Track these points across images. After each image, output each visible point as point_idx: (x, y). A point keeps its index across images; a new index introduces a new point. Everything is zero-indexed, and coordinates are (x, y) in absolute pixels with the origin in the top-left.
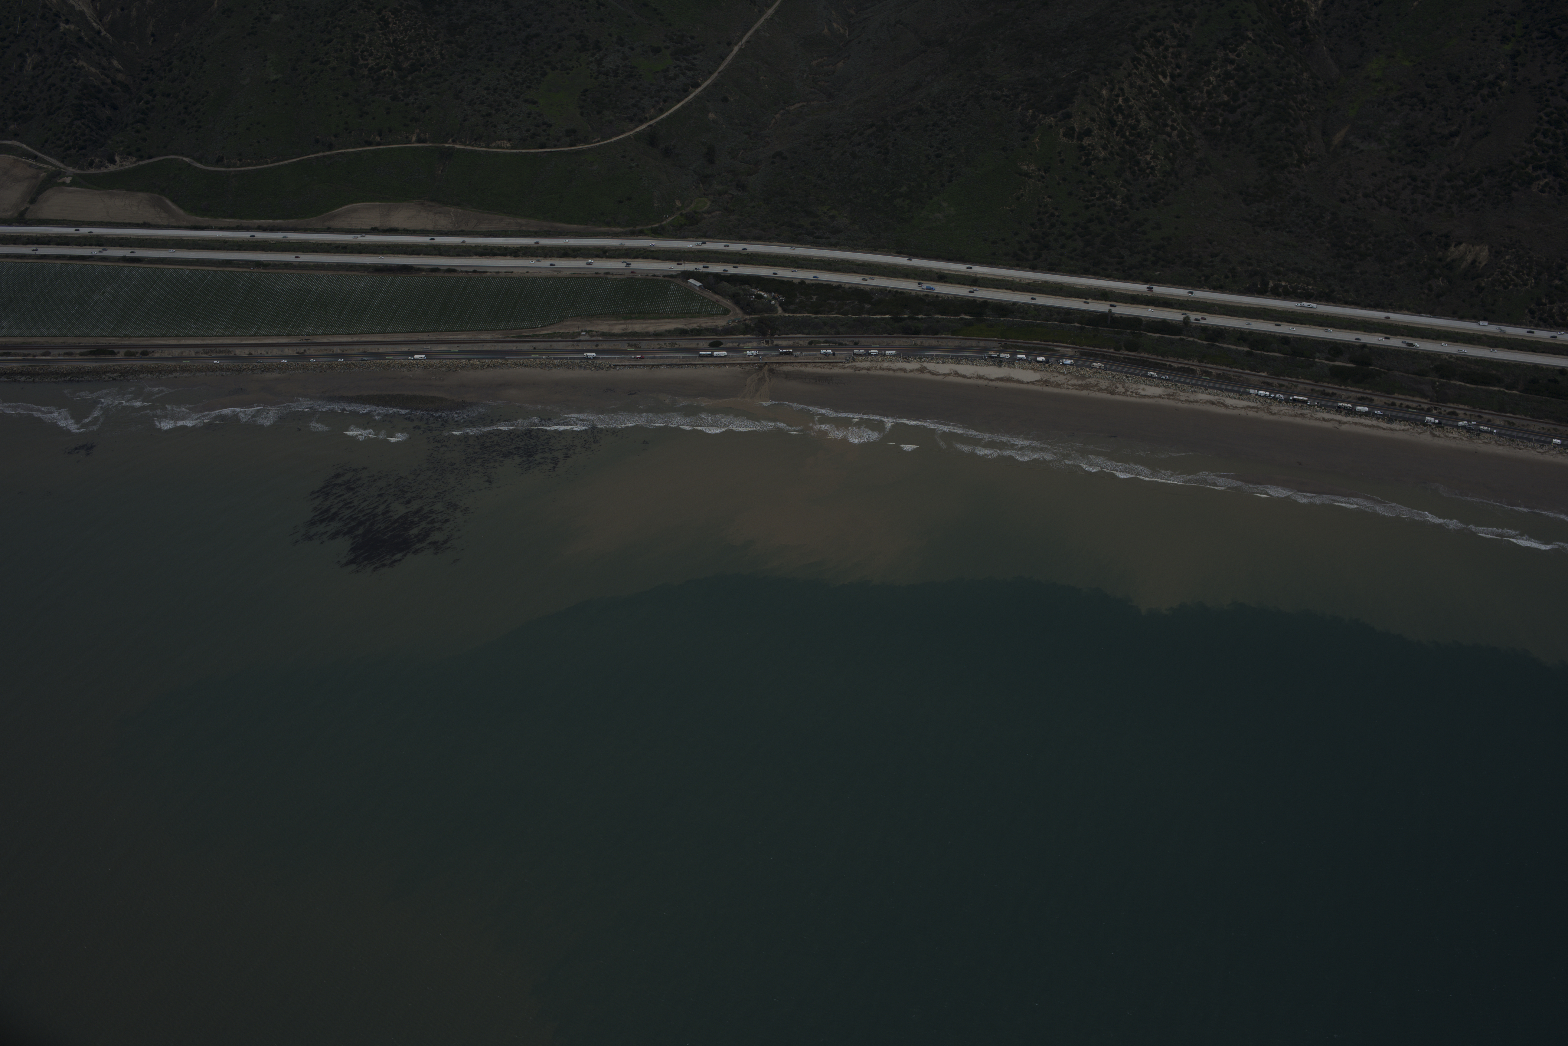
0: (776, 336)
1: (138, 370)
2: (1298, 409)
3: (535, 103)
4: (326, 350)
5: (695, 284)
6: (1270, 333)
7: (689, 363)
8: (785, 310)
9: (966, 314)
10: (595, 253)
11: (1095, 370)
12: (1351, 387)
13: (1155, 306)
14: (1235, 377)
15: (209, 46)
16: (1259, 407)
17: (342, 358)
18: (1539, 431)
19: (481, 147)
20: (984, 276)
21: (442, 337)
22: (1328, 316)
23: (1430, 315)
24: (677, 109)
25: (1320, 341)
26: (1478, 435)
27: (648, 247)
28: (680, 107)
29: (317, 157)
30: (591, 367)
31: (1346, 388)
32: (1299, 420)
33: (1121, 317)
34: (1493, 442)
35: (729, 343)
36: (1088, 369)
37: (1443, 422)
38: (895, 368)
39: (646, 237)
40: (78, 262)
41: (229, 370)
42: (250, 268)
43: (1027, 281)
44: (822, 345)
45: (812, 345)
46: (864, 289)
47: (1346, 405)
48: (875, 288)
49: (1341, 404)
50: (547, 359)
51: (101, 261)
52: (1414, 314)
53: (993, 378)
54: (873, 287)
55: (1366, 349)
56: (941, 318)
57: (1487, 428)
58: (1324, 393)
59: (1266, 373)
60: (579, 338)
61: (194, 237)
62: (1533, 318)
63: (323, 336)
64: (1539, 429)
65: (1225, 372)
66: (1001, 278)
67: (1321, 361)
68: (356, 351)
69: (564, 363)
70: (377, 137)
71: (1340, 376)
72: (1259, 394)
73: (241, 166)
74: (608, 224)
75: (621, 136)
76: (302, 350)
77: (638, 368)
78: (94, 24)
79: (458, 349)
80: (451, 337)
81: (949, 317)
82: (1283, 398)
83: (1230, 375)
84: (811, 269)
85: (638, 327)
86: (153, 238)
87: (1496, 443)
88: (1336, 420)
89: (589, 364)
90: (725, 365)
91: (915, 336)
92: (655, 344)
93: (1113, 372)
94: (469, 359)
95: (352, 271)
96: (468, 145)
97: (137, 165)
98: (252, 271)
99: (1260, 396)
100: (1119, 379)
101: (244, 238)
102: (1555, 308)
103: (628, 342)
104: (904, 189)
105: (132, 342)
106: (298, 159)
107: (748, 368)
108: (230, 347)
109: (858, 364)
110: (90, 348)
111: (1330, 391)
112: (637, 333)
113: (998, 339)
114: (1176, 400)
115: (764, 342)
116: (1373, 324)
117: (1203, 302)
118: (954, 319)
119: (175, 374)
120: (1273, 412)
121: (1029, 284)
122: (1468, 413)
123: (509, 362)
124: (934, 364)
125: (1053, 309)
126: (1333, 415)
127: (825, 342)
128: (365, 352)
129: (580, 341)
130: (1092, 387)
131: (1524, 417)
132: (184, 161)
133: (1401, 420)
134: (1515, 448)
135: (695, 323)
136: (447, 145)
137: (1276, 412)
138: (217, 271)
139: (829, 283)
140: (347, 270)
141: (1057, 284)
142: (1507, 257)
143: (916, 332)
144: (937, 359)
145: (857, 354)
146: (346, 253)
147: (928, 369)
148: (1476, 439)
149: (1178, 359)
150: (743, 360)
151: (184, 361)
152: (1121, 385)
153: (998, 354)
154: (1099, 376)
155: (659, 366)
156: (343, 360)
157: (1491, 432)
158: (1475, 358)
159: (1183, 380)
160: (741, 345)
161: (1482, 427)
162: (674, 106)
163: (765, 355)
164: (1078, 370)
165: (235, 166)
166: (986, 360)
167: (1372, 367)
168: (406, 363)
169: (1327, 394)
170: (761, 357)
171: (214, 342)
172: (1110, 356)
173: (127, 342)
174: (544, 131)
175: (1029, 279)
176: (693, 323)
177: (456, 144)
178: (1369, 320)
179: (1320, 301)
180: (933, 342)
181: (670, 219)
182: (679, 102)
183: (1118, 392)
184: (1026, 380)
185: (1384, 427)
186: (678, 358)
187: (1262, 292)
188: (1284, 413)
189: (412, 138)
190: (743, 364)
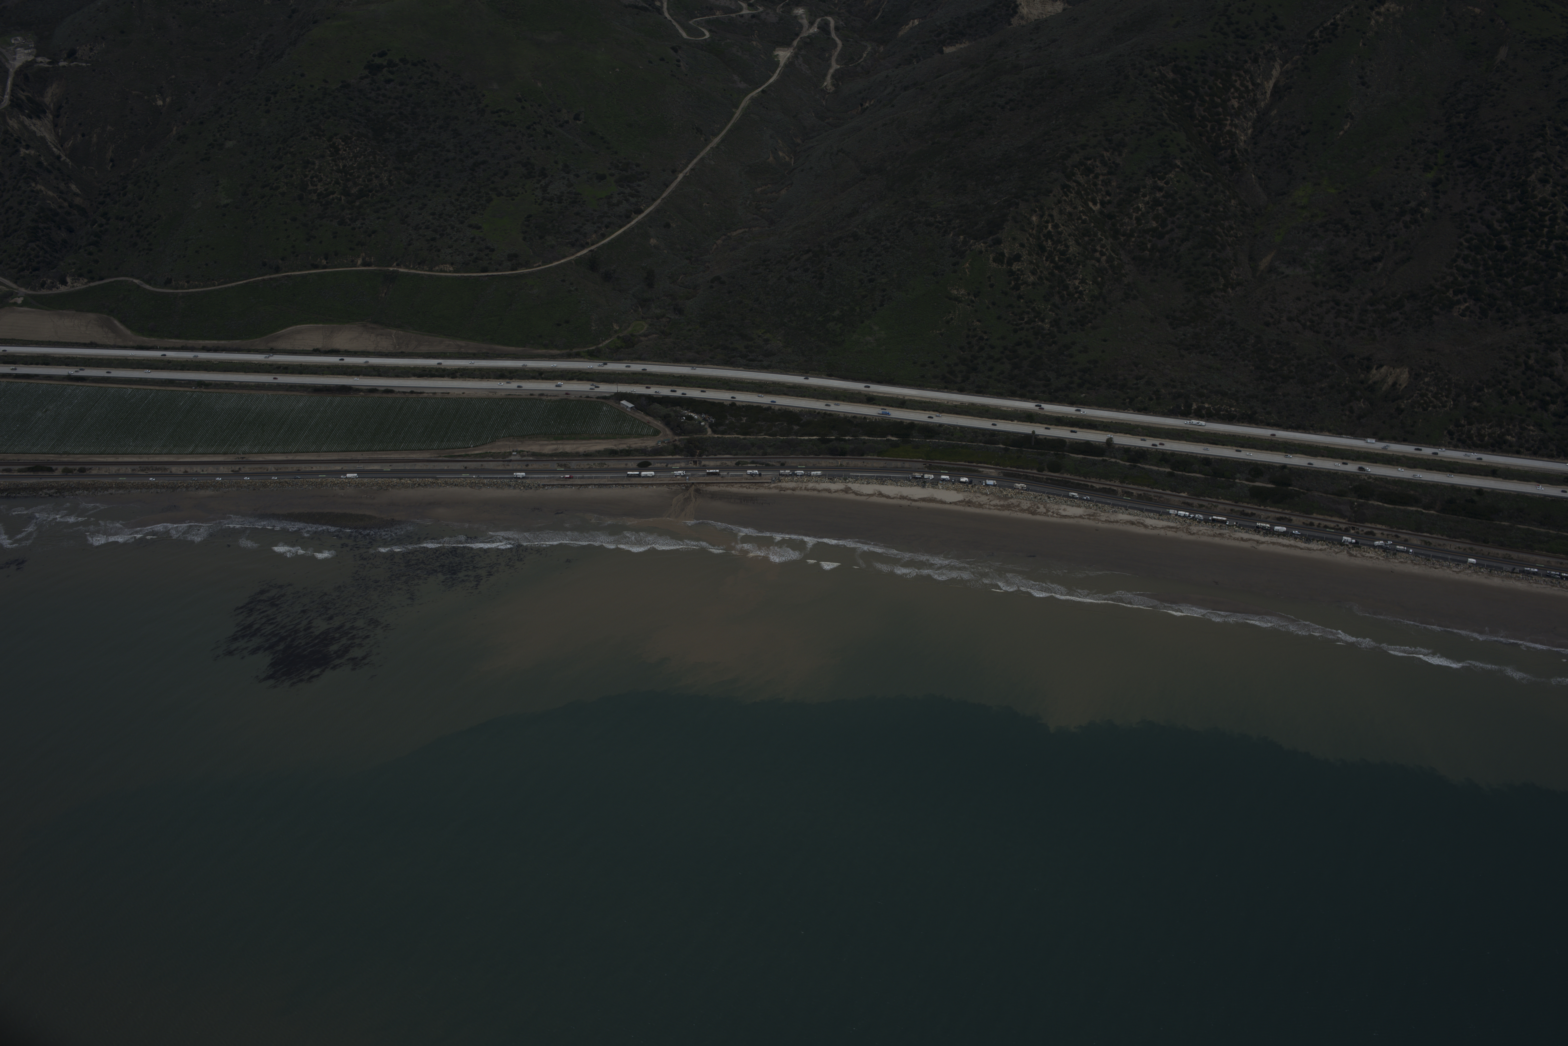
0: (704, 457)
1: (74, 487)
2: (1217, 529)
3: (479, 228)
4: (261, 468)
5: (627, 405)
6: (1191, 454)
7: (617, 483)
8: (714, 432)
9: (892, 436)
10: (531, 374)
11: (1018, 491)
12: (1271, 507)
13: (1079, 428)
14: (1155, 498)
15: (163, 171)
16: (1178, 527)
17: (275, 476)
18: (1455, 550)
19: (424, 271)
20: (912, 398)
21: (376, 456)
22: (1250, 438)
23: (1351, 436)
24: (618, 235)
25: (1241, 462)
26: (1395, 554)
27: (586, 369)
28: (621, 233)
29: (264, 280)
30: (520, 487)
31: (1265, 508)
32: (1217, 540)
33: (1045, 439)
34: (1409, 562)
35: (657, 463)
36: (1010, 490)
37: (1360, 541)
38: (820, 489)
39: (582, 359)
40: (23, 381)
41: (164, 487)
42: (191, 387)
43: (954, 403)
44: (749, 465)
45: (740, 466)
46: (793, 411)
47: (1264, 525)
48: (804, 409)
49: (1259, 524)
50: (477, 478)
51: (46, 380)
52: (1335, 435)
53: (916, 499)
54: (802, 409)
55: (1286, 470)
56: (868, 440)
57: (1403, 547)
58: (1243, 513)
59: (1186, 493)
60: (510, 458)
61: (139, 357)
62: (1452, 439)
63: (259, 455)
64: (1455, 548)
65: (1146, 492)
66: (929, 400)
67: (1242, 481)
68: (290, 470)
69: (494, 482)
70: (323, 261)
71: (1260, 496)
72: (1179, 514)
73: (188, 288)
74: (546, 347)
75: (562, 261)
76: (237, 468)
77: (566, 487)
78: (55, 149)
79: (391, 468)
80: (384, 456)
81: (875, 439)
82: (1202, 518)
83: (1150, 495)
84: (742, 391)
85: (569, 447)
86: (99, 357)
87: (1412, 562)
88: (1254, 540)
89: (518, 483)
90: (652, 485)
91: (842, 457)
92: (584, 465)
93: (1035, 493)
94: (400, 478)
95: (291, 391)
96: (412, 269)
97: (88, 286)
98: (194, 390)
99: (1180, 516)
100: (1040, 499)
101: (189, 358)
102: (1474, 429)
103: (558, 462)
104: (837, 313)
105: (70, 459)
106: (245, 282)
107: (675, 488)
108: (166, 464)
109: (783, 485)
110: (29, 465)
111: (1249, 511)
112: (567, 453)
113: (923, 460)
114: (1096, 520)
115: (692, 463)
116: (1294, 445)
117: (1127, 423)
118: (880, 440)
119: (110, 491)
120: (1192, 532)
121: (956, 406)
122: (1385, 533)
123: (439, 481)
124: (858, 485)
125: (978, 430)
126: (1251, 535)
127: (752, 463)
128: (299, 470)
129: (511, 461)
130: (1014, 507)
131: (1440, 537)
132: (134, 282)
133: (1318, 539)
134: (1430, 567)
135: (625, 444)
136: (391, 269)
137: (1195, 532)
138: (159, 390)
139: (759, 404)
140: (287, 390)
141: (983, 406)
142: (1426, 380)
143: (843, 453)
144: (862, 480)
145: (783, 475)
146: (287, 373)
147: (852, 490)
148: (1393, 558)
149: (1100, 480)
150: (670, 481)
151: (120, 479)
152: (1043, 505)
153: (922, 474)
154: (1021, 496)
155: (587, 485)
156: (276, 478)
157: (1407, 552)
158: (1394, 479)
159: (1104, 500)
160: (669, 466)
161: (1398, 547)
162: (616, 232)
163: (692, 475)
164: (1001, 491)
165: (182, 288)
166: (909, 481)
167: (1292, 488)
168: (338, 482)
169: (1247, 514)
170: (687, 478)
171: (151, 460)
172: (1033, 476)
173: (66, 459)
174: (487, 255)
175: (956, 401)
176: (622, 444)
177: (401, 268)
178: (1290, 441)
179: (1243, 423)
180: (859, 463)
181: (607, 342)
182: (621, 227)
183: (1039, 512)
184: (948, 500)
185: (1301, 547)
186: (605, 478)
187: (1185, 414)
188: (1203, 533)
189: (357, 261)
190: (670, 484)
